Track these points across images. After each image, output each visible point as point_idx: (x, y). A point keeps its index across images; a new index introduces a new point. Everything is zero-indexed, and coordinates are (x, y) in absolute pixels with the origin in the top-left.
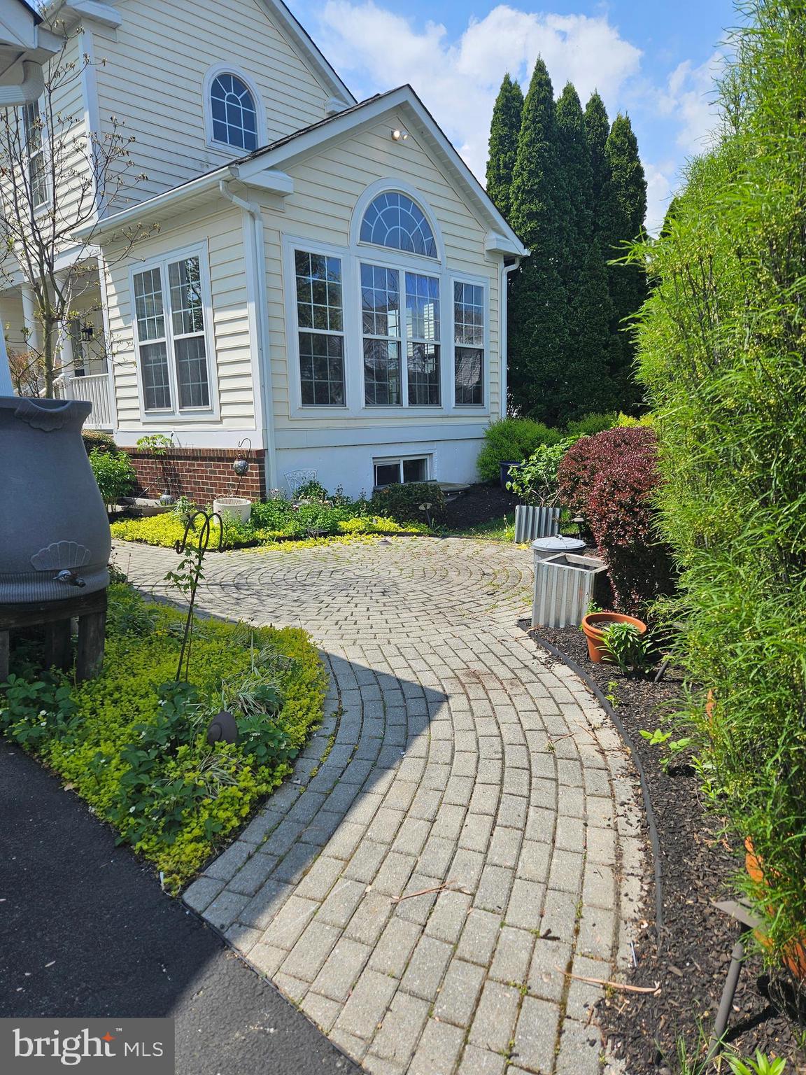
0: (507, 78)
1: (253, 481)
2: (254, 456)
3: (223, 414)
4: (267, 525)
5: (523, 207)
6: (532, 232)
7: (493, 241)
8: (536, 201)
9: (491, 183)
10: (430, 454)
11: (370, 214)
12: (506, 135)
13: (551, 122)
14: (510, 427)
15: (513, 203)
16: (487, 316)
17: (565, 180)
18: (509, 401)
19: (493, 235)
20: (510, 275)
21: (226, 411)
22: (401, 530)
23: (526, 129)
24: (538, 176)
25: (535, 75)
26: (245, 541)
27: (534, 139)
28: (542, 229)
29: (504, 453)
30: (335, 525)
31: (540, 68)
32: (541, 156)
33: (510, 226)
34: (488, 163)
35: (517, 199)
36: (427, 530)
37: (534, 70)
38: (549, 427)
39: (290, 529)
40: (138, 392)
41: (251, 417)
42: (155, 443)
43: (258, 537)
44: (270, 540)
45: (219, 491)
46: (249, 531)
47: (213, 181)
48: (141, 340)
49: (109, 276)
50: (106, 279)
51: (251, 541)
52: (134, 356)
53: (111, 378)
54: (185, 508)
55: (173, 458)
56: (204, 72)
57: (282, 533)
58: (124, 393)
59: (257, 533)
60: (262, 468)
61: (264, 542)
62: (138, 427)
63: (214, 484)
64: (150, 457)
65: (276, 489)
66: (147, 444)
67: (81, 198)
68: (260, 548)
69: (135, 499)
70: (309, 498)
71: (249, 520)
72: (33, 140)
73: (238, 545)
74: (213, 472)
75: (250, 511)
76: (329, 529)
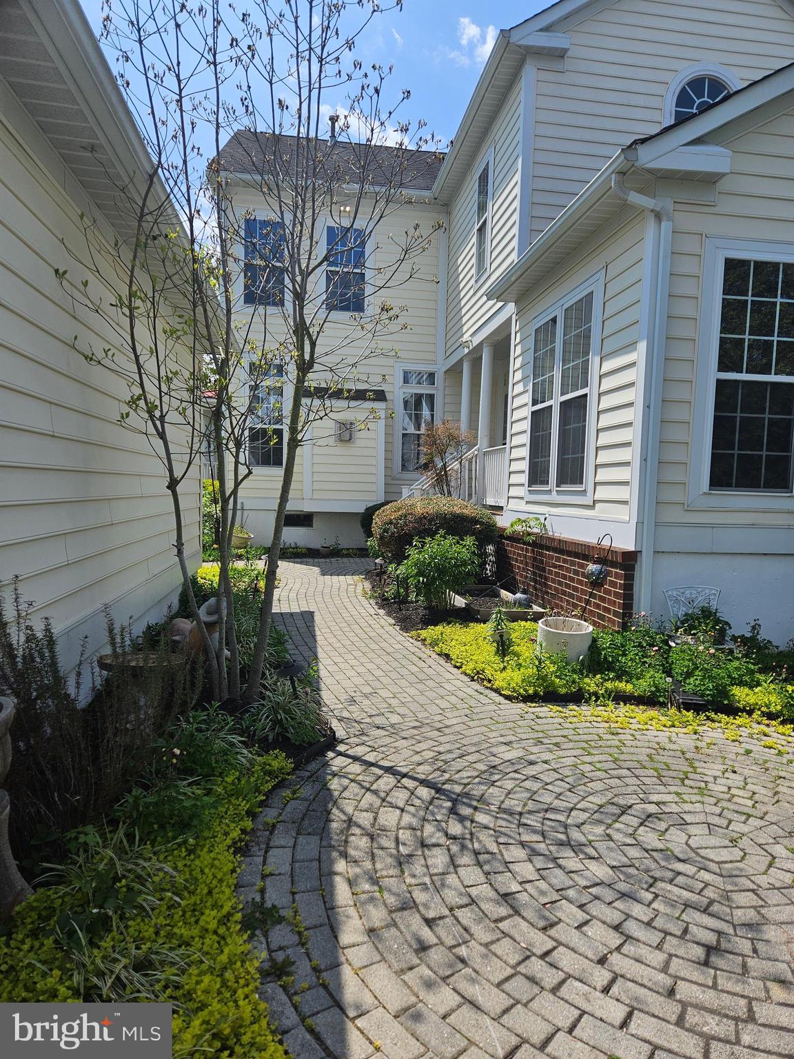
1: (616, 594)
2: (620, 560)
3: (597, 497)
4: (610, 669)
21: (602, 493)
26: (563, 691)
30: (723, 692)
39: (642, 686)
40: (524, 465)
41: (625, 503)
42: (530, 527)
43: (587, 688)
44: (604, 697)
45: (580, 599)
46: (575, 676)
47: (605, 180)
48: (533, 405)
49: (518, 335)
50: (515, 339)
51: (572, 694)
52: (526, 425)
53: (508, 450)
54: (498, 625)
55: (542, 547)
56: (669, 81)
57: (629, 687)
58: (516, 466)
59: (587, 680)
60: (629, 577)
61: (594, 698)
62: (522, 506)
63: (575, 589)
64: (524, 543)
65: (643, 613)
66: (520, 526)
67: (508, 255)
68: (582, 708)
69: (502, 591)
70: (694, 634)
71: (581, 657)
72: (482, 208)
73: (550, 697)
74: (576, 573)
75: (588, 642)
76: (709, 697)
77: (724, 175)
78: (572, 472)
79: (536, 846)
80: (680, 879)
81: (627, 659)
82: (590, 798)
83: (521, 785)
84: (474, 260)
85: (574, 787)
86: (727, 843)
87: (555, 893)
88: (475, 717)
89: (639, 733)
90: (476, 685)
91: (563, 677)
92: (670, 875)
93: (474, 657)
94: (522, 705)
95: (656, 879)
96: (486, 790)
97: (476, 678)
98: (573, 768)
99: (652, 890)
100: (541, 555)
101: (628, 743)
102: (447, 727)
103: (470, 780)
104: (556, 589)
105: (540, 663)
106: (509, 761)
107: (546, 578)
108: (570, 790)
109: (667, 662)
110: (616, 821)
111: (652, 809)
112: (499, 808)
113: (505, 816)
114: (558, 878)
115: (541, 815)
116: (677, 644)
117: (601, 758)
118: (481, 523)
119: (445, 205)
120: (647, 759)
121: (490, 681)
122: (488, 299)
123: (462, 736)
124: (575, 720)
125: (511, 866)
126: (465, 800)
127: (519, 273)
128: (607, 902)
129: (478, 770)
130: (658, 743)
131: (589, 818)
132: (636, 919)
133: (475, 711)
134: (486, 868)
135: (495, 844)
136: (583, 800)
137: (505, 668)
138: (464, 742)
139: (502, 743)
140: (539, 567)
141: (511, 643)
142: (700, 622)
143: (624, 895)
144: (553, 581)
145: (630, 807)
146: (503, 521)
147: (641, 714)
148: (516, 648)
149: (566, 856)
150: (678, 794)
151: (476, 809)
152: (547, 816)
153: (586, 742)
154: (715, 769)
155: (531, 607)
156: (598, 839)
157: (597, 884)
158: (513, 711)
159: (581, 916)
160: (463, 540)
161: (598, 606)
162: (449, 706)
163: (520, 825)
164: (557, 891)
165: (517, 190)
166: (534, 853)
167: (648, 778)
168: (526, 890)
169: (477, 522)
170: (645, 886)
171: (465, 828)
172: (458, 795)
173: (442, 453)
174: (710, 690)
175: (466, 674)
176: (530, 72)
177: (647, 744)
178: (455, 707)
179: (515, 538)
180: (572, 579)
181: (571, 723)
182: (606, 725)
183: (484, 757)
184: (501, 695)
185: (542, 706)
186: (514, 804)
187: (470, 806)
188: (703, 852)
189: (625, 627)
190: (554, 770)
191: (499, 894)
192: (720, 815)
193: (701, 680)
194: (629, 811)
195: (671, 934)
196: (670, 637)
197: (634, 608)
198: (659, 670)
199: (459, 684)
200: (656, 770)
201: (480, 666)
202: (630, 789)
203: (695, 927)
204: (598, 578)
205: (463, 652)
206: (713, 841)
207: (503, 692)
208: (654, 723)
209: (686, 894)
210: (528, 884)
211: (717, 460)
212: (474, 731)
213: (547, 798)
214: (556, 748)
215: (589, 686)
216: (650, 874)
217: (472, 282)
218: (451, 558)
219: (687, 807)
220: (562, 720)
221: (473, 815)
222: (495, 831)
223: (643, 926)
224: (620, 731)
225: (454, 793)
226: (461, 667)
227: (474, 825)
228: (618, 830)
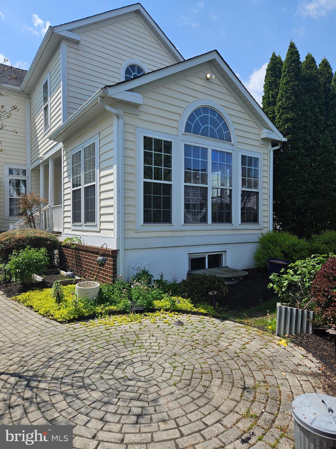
0: (274, 55)
2: (111, 254)
4: (107, 301)
5: (283, 116)
6: (288, 128)
7: (265, 134)
8: (290, 112)
9: (264, 106)
10: (225, 251)
11: (191, 118)
12: (274, 81)
13: (299, 71)
14: (275, 237)
15: (277, 115)
16: (261, 174)
17: (307, 101)
18: (274, 220)
19: (265, 130)
20: (275, 152)
21: (103, 226)
22: (195, 310)
23: (284, 76)
24: (291, 99)
25: (289, 50)
26: (87, 314)
27: (289, 81)
28: (294, 127)
29: (270, 253)
30: (150, 304)
31: (292, 46)
32: (293, 89)
33: (275, 126)
34: (263, 96)
35: (279, 112)
36: (213, 312)
37: (289, 48)
38: (300, 237)
39: (120, 306)
40: (70, 214)
41: (112, 230)
42: (73, 241)
43: (97, 311)
44: (104, 314)
45: (96, 272)
46: (92, 307)
47: (96, 99)
48: (73, 187)
49: (65, 157)
50: (64, 159)
51: (91, 315)
52: (70, 196)
53: (63, 207)
54: (57, 288)
55: (79, 250)
56: (122, 63)
57: (115, 308)
58: (66, 214)
59: (97, 308)
60: (115, 261)
61: (100, 315)
62: (70, 232)
63: (94, 267)
64: (71, 249)
65: (121, 275)
66: (69, 241)
67: (58, 122)
68: (95, 320)
69: (61, 271)
70: (140, 282)
71: (95, 298)
72: (45, 99)
73: (82, 318)
74: (94, 260)
75: (98, 291)
76: (145, 307)
77: (141, 105)
78: (91, 217)
79: (68, 392)
80: (130, 388)
81: (114, 296)
82: (95, 362)
83: (64, 364)
84: (43, 121)
85: (88, 358)
86: (148, 367)
87: (75, 412)
88: (43, 335)
89: (118, 327)
90: (45, 319)
91: (87, 308)
92: (125, 388)
93: (44, 306)
94: (67, 325)
95: (119, 392)
96: (46, 371)
97: (45, 315)
98: (89, 349)
99: (118, 397)
100: (79, 253)
101: (113, 333)
102: (28, 343)
103: (38, 367)
104: (86, 268)
105: (76, 304)
106: (59, 353)
107: (81, 264)
108: (86, 361)
109: (130, 294)
110: (105, 370)
111: (121, 360)
112: (52, 378)
113: (54, 381)
114: (78, 404)
115: (72, 376)
116: (134, 286)
117: (101, 342)
118: (50, 241)
119: (28, 95)
120: (120, 338)
121: (52, 316)
122: (50, 140)
123: (36, 346)
124: (91, 327)
125: (55, 405)
126: (34, 378)
127: (63, 130)
128: (98, 408)
129: (42, 361)
130: (125, 330)
131: (94, 371)
132: (110, 412)
133: (44, 332)
134: (43, 410)
135: (48, 397)
136: (92, 364)
137: (60, 308)
138: (36, 349)
139: (56, 345)
140: (78, 259)
141: (63, 296)
142: (142, 276)
143: (106, 403)
144: (85, 265)
145: (112, 362)
146: (61, 239)
147: (119, 318)
148: (66, 298)
149: (82, 392)
150: (131, 351)
151: (40, 381)
152: (75, 376)
153: (95, 336)
154: (145, 337)
155: (74, 277)
156: (97, 380)
157: (95, 402)
158: (63, 328)
159: (86, 419)
160: (40, 250)
161: (103, 274)
162: (30, 332)
163: (62, 383)
164: (76, 411)
165: (61, 95)
166: (68, 395)
167: (120, 347)
168: (61, 415)
169: (48, 240)
170: (115, 396)
171: (33, 392)
172: (31, 377)
173: (30, 208)
174: (145, 304)
175: (40, 314)
176: (64, 46)
177: (121, 331)
178: (33, 332)
179: (66, 246)
180: (92, 263)
181: (89, 329)
182: (105, 326)
183: (46, 354)
184: (57, 321)
185: (77, 323)
186: (59, 374)
187: (36, 381)
188: (139, 374)
189: (114, 282)
190: (80, 353)
191: (48, 421)
192: (146, 356)
193: (142, 300)
194: (111, 364)
195: (124, 415)
196: (131, 284)
197: (117, 274)
198: (127, 298)
199: (36, 320)
200: (123, 342)
201: (48, 309)
202: (112, 354)
203: (133, 408)
204: (102, 262)
205: (39, 303)
206: (144, 368)
207: (58, 320)
208: (124, 321)
209: (131, 394)
210: (62, 412)
211: (146, 212)
212: (42, 342)
213: (75, 367)
214: (82, 342)
215: (98, 310)
216: (118, 390)
217: (43, 131)
218: (34, 259)
219: (134, 356)
220: (85, 328)
221: (38, 385)
222: (49, 390)
223: (113, 415)
224: (110, 328)
225: (29, 376)
226: (38, 311)
227: (38, 390)
228: (106, 374)
